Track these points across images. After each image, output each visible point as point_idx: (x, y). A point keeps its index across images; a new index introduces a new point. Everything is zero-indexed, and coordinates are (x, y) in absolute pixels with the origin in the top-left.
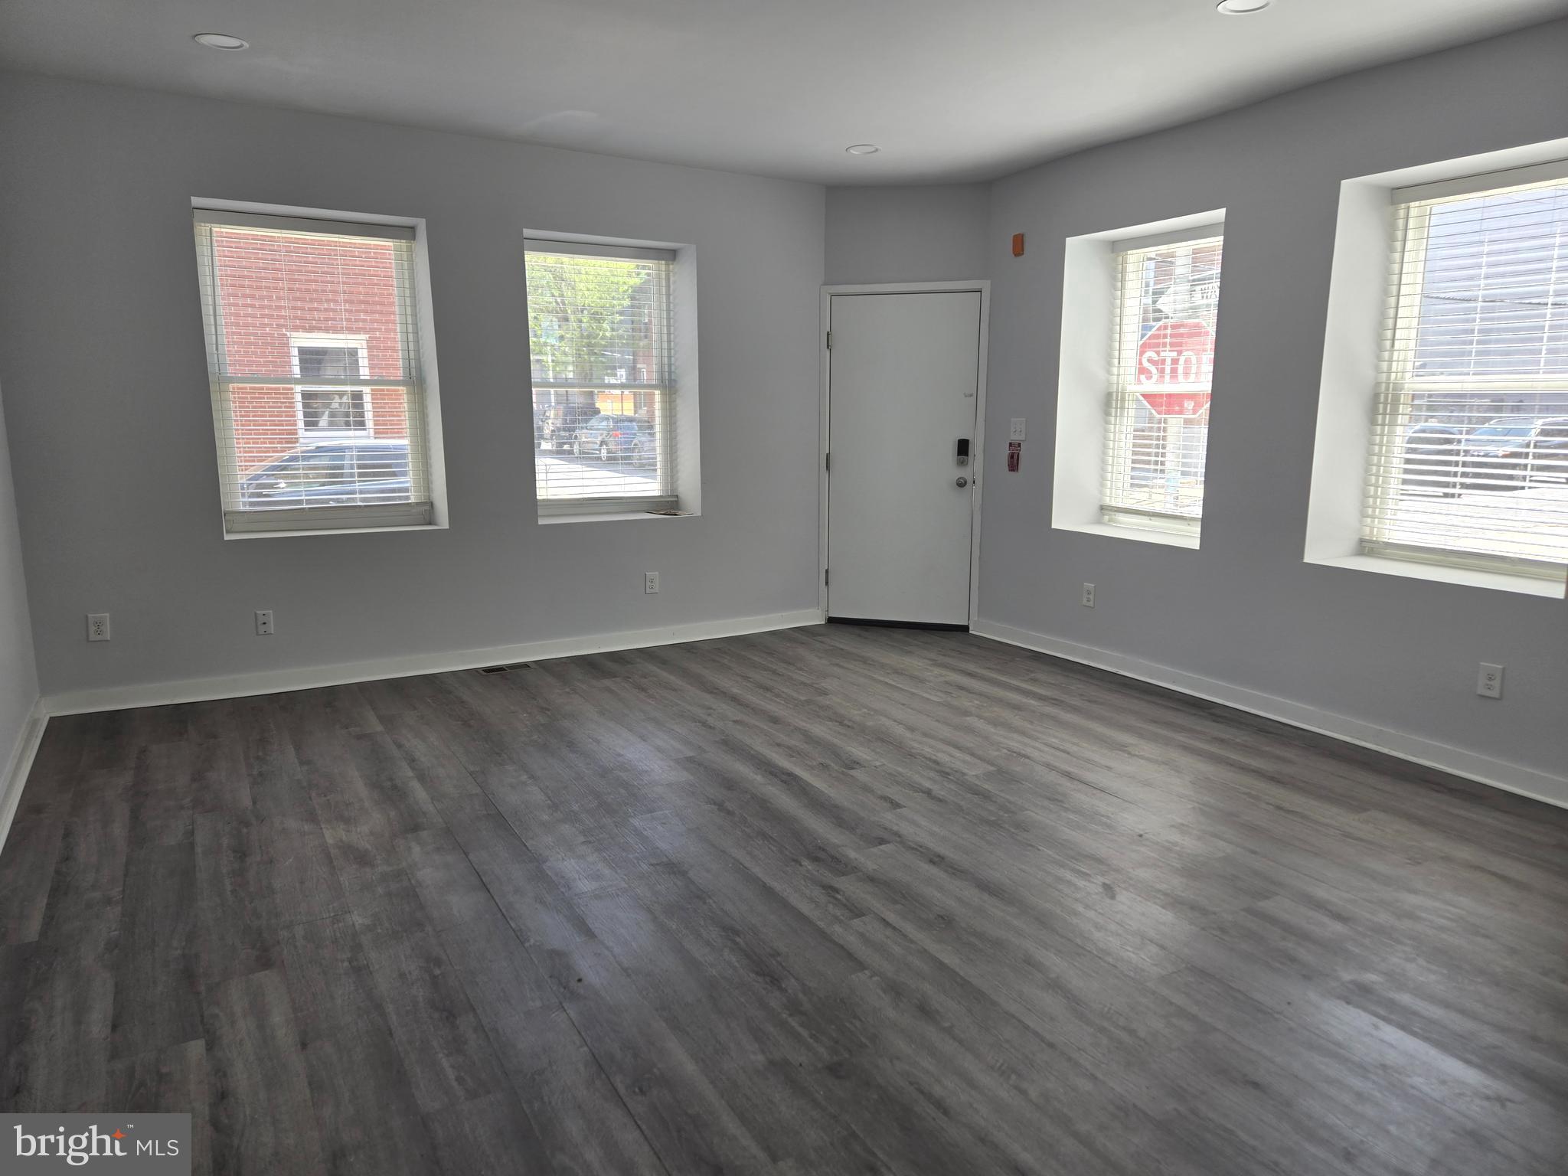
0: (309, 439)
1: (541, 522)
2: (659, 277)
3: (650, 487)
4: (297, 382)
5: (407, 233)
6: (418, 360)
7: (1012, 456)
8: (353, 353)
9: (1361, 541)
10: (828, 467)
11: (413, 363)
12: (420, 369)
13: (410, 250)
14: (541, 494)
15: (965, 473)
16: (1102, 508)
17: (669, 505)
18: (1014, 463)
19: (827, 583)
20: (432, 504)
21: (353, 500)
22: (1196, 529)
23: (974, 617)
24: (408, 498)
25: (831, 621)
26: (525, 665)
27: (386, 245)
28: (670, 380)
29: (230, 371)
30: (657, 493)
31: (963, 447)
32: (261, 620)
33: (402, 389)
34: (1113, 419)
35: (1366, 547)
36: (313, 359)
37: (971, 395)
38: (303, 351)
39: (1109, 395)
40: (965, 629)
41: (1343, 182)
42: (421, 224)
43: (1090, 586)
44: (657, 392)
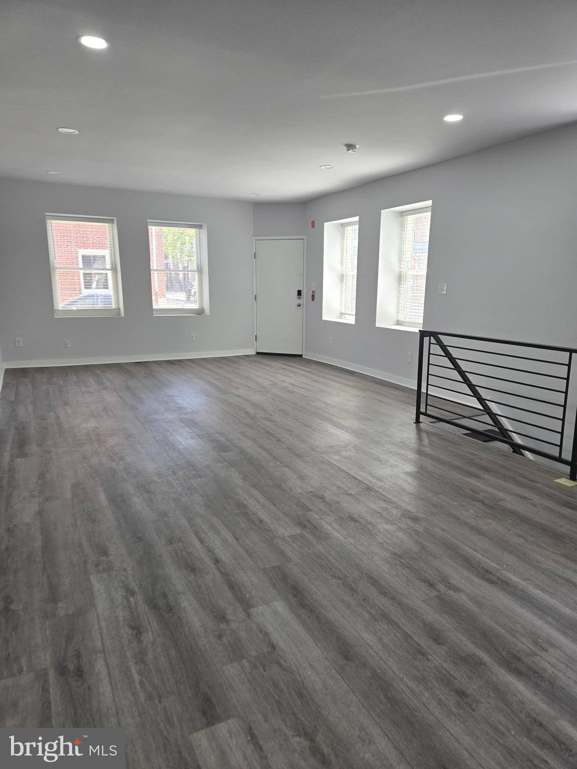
0: (86, 292)
1: (154, 315)
2: (196, 235)
3: (195, 306)
4: (81, 269)
5: (111, 221)
6: (115, 262)
7: (312, 296)
8: (104, 257)
9: (398, 321)
10: (255, 299)
11: (113, 263)
12: (116, 265)
13: (112, 227)
14: (155, 306)
15: (300, 302)
16: (341, 313)
17: (200, 312)
18: (313, 298)
19: (256, 340)
20: (119, 309)
21: (94, 307)
22: (354, 318)
23: (304, 352)
24: (112, 307)
25: (258, 353)
26: (149, 362)
27: (106, 225)
28: (201, 269)
29: (56, 266)
30: (197, 308)
31: (299, 293)
32: (66, 343)
33: (110, 272)
34: (344, 283)
35: (398, 323)
36: (87, 260)
37: (302, 275)
38: (83, 257)
39: (343, 275)
40: (301, 356)
41: (382, 211)
42: (115, 219)
43: (331, 338)
44: (196, 273)
